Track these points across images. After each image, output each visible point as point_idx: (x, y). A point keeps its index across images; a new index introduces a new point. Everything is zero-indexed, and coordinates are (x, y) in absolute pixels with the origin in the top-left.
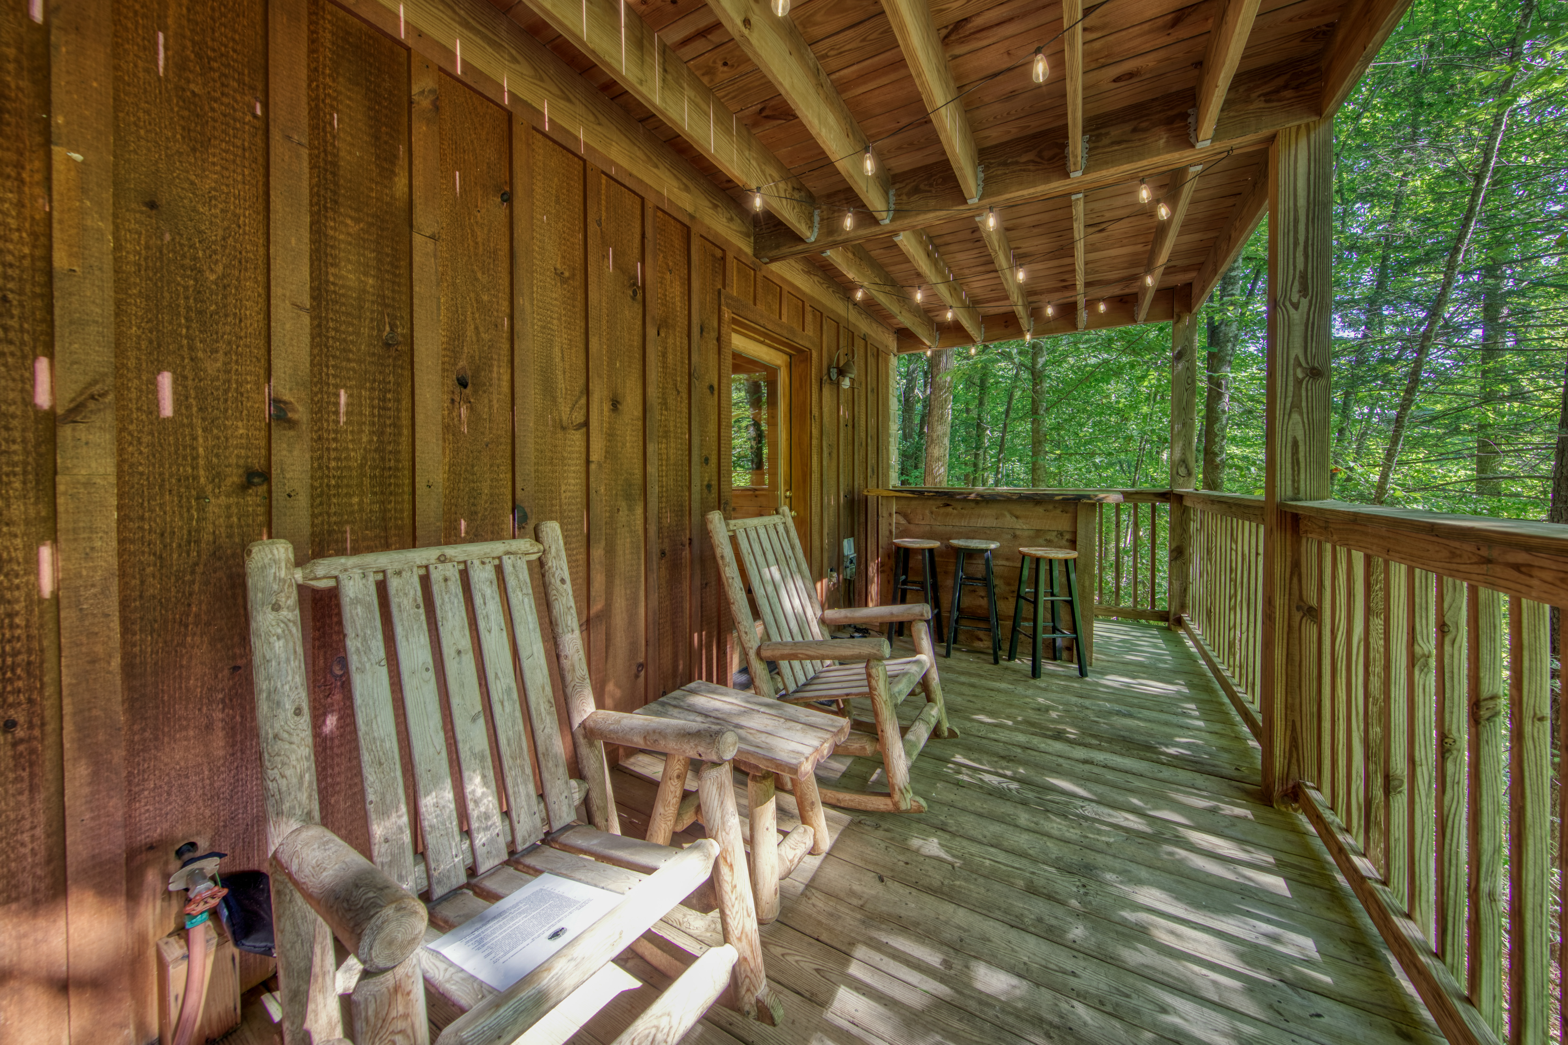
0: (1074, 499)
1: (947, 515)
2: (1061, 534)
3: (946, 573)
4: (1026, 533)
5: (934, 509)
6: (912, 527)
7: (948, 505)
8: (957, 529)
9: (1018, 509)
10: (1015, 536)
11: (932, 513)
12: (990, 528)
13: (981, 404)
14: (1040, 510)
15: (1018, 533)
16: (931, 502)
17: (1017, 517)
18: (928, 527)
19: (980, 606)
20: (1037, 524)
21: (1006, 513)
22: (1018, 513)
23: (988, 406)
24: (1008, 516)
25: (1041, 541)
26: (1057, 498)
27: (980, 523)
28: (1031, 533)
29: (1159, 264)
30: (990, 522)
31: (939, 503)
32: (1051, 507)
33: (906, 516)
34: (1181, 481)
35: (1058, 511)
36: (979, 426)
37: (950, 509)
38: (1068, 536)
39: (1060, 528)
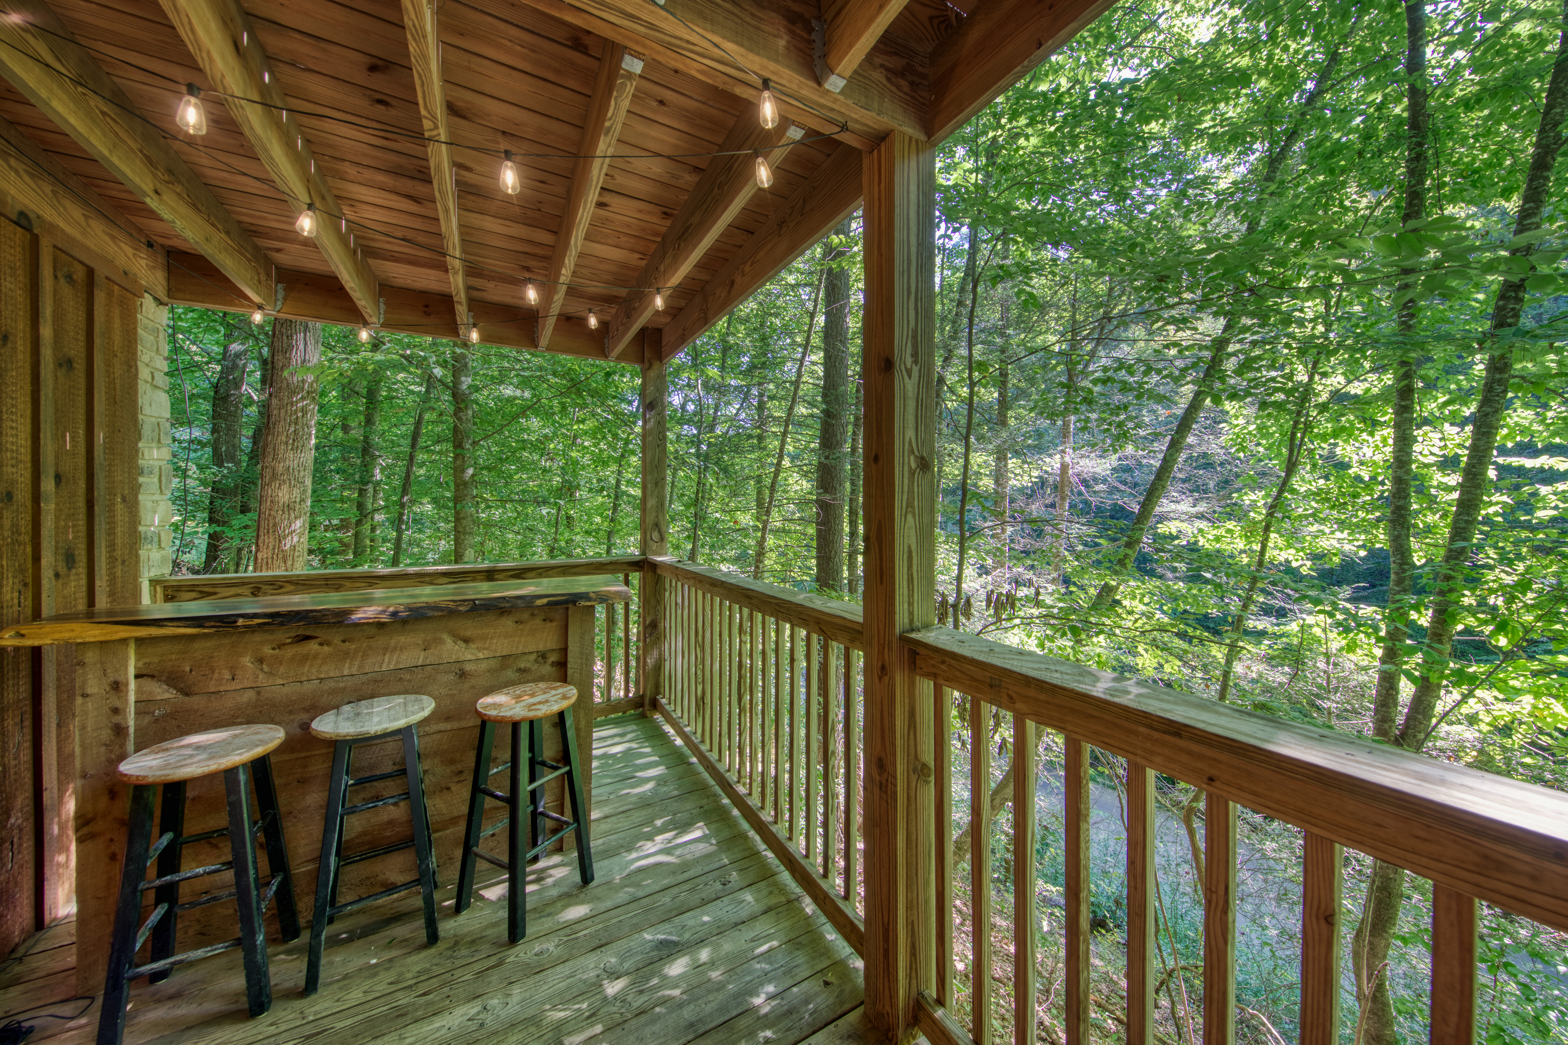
0: (566, 602)
1: (305, 659)
2: (543, 656)
3: (303, 781)
4: (484, 666)
5: (267, 650)
6: (196, 702)
7: (307, 638)
8: (332, 684)
9: (469, 627)
10: (463, 675)
11: (261, 661)
12: (409, 669)
13: (369, 421)
14: (507, 623)
15: (468, 667)
16: (258, 637)
17: (466, 641)
18: (250, 695)
19: (391, 823)
20: (503, 647)
21: (445, 636)
22: (468, 633)
23: (380, 426)
24: (449, 641)
25: (510, 674)
26: (539, 602)
27: (389, 663)
28: (493, 663)
29: (670, 284)
30: (412, 657)
31: (282, 635)
32: (526, 616)
33: (173, 679)
34: (654, 546)
35: (538, 621)
36: (367, 450)
37: (313, 646)
38: (553, 658)
39: (541, 648)
